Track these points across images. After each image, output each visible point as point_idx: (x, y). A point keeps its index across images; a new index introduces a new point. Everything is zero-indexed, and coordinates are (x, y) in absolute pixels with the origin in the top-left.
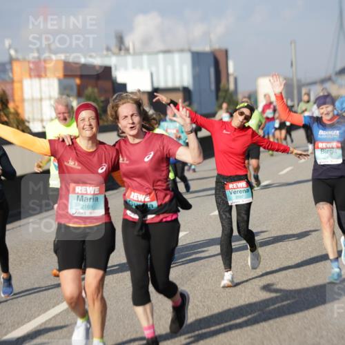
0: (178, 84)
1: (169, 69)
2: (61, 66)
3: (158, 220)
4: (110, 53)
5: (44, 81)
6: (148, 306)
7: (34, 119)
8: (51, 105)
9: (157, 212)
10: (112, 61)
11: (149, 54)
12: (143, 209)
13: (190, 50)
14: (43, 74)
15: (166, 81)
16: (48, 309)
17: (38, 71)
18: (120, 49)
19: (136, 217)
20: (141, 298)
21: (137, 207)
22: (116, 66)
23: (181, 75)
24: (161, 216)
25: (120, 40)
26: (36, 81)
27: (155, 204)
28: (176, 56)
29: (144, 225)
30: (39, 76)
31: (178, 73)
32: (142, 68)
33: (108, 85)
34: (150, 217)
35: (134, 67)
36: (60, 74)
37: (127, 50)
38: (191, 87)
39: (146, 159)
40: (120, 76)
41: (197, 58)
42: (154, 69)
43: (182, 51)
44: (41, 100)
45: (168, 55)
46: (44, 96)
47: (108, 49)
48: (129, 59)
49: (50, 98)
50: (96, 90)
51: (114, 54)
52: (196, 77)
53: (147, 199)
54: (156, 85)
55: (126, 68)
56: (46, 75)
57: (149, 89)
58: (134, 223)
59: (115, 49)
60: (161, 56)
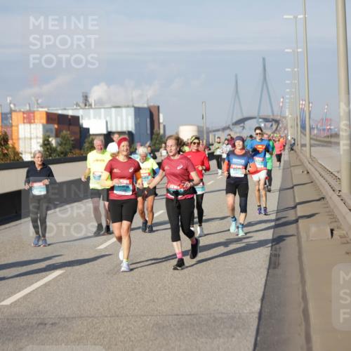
0: (124, 129)
1: (119, 118)
2: (45, 116)
4: (78, 108)
5: (33, 126)
6: (179, 242)
7: (25, 152)
8: (38, 143)
9: (183, 194)
10: (79, 113)
11: (104, 108)
12: (176, 193)
13: (133, 106)
14: (33, 121)
15: (116, 127)
17: (29, 118)
18: (86, 105)
19: (173, 197)
20: (176, 238)
21: (174, 192)
22: (82, 116)
23: (127, 124)
24: (186, 196)
25: (86, 98)
26: (27, 126)
27: (182, 190)
28: (124, 110)
30: (30, 123)
31: (125, 121)
32: (100, 118)
33: (77, 129)
34: (180, 197)
35: (95, 118)
36: (44, 121)
37: (90, 105)
38: (134, 131)
39: (178, 168)
40: (85, 123)
41: (138, 111)
42: (108, 119)
43: (128, 107)
44: (31, 139)
45: (118, 109)
46: (32, 136)
47: (77, 105)
48: (92, 111)
49: (37, 137)
50: (68, 132)
51: (81, 108)
52: (137, 125)
53: (179, 188)
54: (109, 130)
55: (89, 118)
56: (34, 122)
57: (105, 132)
58: (172, 200)
59: (82, 105)
60: (113, 110)
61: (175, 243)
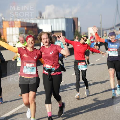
0: (60, 30)
1: (58, 24)
3: (55, 74)
5: (14, 28)
6: (50, 105)
7: (10, 42)
8: (16, 37)
10: (38, 21)
11: (51, 19)
13: (65, 18)
14: (14, 26)
15: (56, 28)
16: (15, 108)
17: (12, 25)
18: (40, 17)
19: (48, 73)
20: (48, 101)
22: (39, 23)
24: (56, 73)
25: (41, 14)
26: (11, 28)
28: (60, 20)
29: (50, 76)
30: (12, 27)
31: (61, 26)
32: (48, 24)
33: (36, 30)
34: (52, 73)
35: (45, 24)
36: (20, 26)
37: (43, 18)
38: (65, 31)
39: (51, 53)
40: (40, 27)
41: (67, 20)
42: (52, 24)
43: (62, 18)
44: (13, 35)
45: (57, 20)
46: (14, 33)
47: (37, 17)
48: (44, 21)
49: (16, 34)
50: (32, 32)
51: (38, 19)
52: (67, 27)
53: (51, 67)
54: (53, 30)
55: (42, 24)
56: (15, 26)
58: (47, 75)
59: (39, 17)
60: (55, 20)
61: (47, 105)
